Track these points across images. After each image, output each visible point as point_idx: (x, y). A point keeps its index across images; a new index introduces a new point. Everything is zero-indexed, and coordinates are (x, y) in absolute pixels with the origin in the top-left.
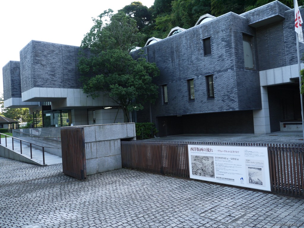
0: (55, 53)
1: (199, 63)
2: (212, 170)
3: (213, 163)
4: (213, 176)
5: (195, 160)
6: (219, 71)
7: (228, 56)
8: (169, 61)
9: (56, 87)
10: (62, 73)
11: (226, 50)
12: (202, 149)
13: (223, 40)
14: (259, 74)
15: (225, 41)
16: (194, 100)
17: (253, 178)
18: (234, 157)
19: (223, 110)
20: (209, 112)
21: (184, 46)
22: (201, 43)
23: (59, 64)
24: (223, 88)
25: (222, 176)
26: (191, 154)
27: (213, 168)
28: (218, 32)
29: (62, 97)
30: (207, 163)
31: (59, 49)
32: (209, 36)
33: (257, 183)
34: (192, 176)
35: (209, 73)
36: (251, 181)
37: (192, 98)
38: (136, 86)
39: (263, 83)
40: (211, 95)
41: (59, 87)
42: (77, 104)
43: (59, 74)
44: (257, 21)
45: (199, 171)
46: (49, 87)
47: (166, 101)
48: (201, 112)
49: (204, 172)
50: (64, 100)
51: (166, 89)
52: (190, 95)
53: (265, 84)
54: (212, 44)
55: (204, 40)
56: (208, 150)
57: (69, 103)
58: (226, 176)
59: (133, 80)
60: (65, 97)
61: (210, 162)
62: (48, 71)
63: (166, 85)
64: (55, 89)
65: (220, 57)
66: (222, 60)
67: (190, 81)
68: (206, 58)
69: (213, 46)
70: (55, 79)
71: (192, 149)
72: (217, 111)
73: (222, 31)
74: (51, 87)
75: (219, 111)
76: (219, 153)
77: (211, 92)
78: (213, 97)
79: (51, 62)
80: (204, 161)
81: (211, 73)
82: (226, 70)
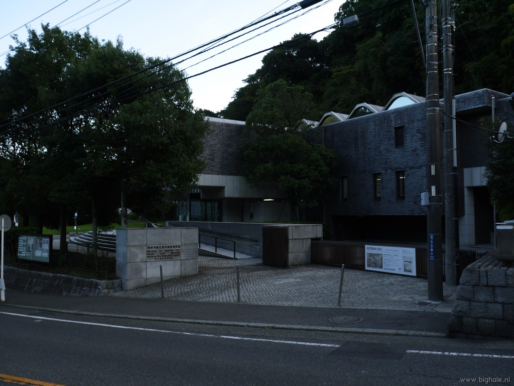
0: (215, 133)
1: (388, 155)
2: (381, 263)
3: (382, 258)
4: (381, 267)
5: (369, 256)
6: (412, 168)
7: (424, 150)
8: (352, 148)
9: (214, 174)
10: (221, 157)
11: (421, 144)
12: (375, 249)
13: (418, 131)
14: (463, 171)
15: (421, 133)
16: (380, 198)
17: (406, 268)
18: (396, 254)
19: (414, 214)
20: (398, 214)
21: (371, 132)
22: (392, 131)
23: (218, 146)
24: (416, 188)
25: (388, 268)
26: (367, 251)
27: (382, 262)
28: (413, 122)
29: (220, 185)
30: (378, 258)
31: (220, 128)
32: (403, 125)
33: (409, 271)
34: (367, 268)
35: (400, 168)
36: (405, 270)
37: (378, 195)
38: (311, 178)
39: (467, 183)
40: (401, 195)
41: (218, 174)
42: (236, 195)
43: (218, 159)
44: (462, 110)
45: (372, 264)
46: (207, 174)
47: (345, 197)
48: (389, 214)
49: (376, 265)
50: (221, 189)
51: (345, 182)
52: (375, 192)
53: (469, 185)
54: (405, 134)
55: (396, 129)
56: (379, 249)
57: (228, 193)
58: (390, 267)
59: (307, 171)
60: (223, 185)
61: (380, 257)
62: (207, 154)
63: (346, 177)
64: (214, 176)
65: (414, 151)
66: (416, 155)
67: (376, 175)
68: (397, 150)
69: (406, 136)
70: (214, 164)
71: (368, 248)
72: (407, 214)
73: (418, 121)
74: (209, 174)
75: (410, 214)
76: (387, 251)
77: (401, 190)
78: (403, 197)
79: (211, 144)
80: (376, 257)
81: (403, 169)
82: (420, 167)
